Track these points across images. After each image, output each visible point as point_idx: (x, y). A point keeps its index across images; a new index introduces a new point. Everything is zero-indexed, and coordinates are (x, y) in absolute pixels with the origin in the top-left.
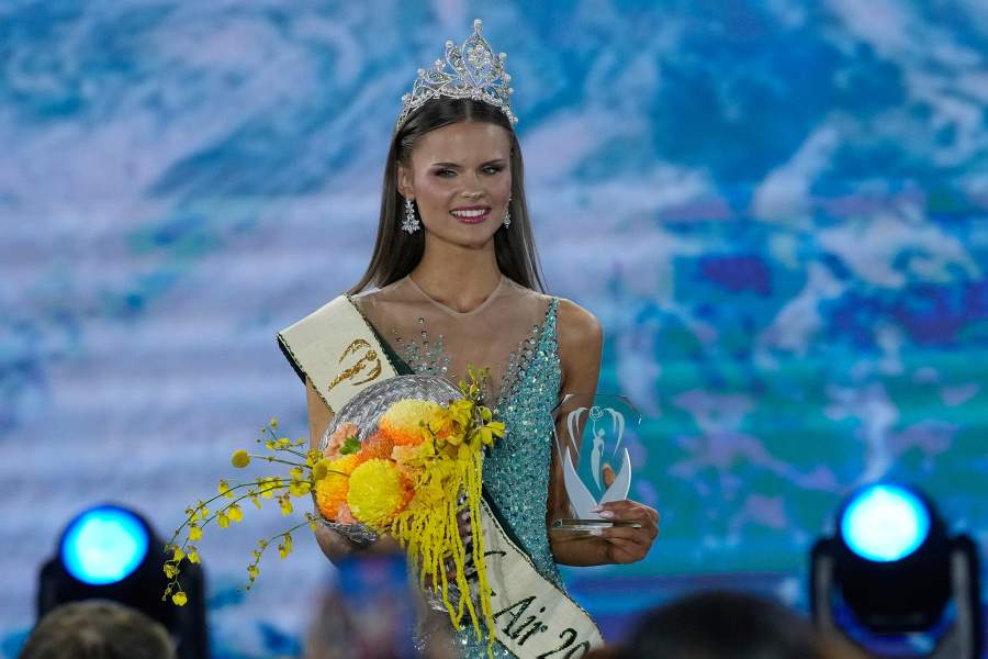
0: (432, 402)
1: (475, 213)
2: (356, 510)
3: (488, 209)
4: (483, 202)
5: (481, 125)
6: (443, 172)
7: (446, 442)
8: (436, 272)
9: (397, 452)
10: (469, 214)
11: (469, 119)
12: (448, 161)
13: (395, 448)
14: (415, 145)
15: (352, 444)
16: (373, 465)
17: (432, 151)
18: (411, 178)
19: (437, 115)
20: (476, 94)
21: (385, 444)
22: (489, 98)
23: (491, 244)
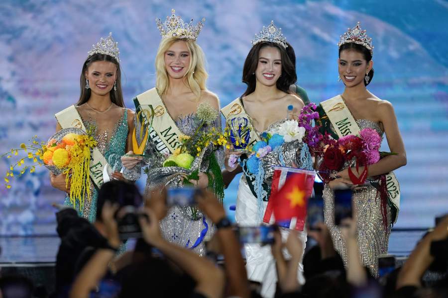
0: (77, 134)
1: (103, 86)
2: (54, 162)
3: (107, 86)
4: (105, 84)
5: (108, 62)
6: (96, 74)
7: (81, 145)
8: (94, 101)
9: (67, 147)
10: (101, 86)
11: (105, 60)
12: (98, 71)
13: (67, 146)
14: (89, 65)
15: (55, 145)
16: (60, 150)
17: (94, 67)
18: (88, 74)
19: (97, 57)
20: (107, 53)
21: (64, 144)
22: (112, 55)
23: (109, 94)
